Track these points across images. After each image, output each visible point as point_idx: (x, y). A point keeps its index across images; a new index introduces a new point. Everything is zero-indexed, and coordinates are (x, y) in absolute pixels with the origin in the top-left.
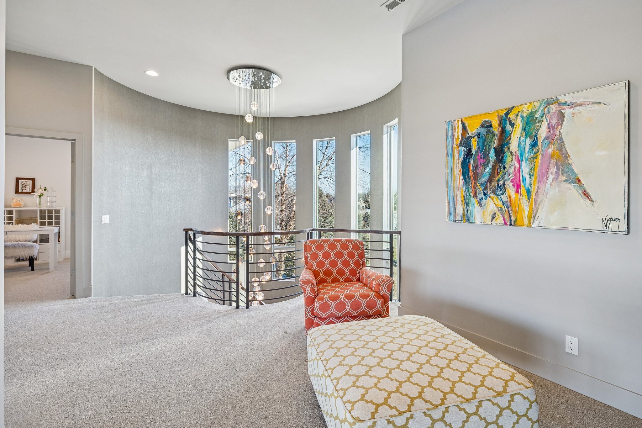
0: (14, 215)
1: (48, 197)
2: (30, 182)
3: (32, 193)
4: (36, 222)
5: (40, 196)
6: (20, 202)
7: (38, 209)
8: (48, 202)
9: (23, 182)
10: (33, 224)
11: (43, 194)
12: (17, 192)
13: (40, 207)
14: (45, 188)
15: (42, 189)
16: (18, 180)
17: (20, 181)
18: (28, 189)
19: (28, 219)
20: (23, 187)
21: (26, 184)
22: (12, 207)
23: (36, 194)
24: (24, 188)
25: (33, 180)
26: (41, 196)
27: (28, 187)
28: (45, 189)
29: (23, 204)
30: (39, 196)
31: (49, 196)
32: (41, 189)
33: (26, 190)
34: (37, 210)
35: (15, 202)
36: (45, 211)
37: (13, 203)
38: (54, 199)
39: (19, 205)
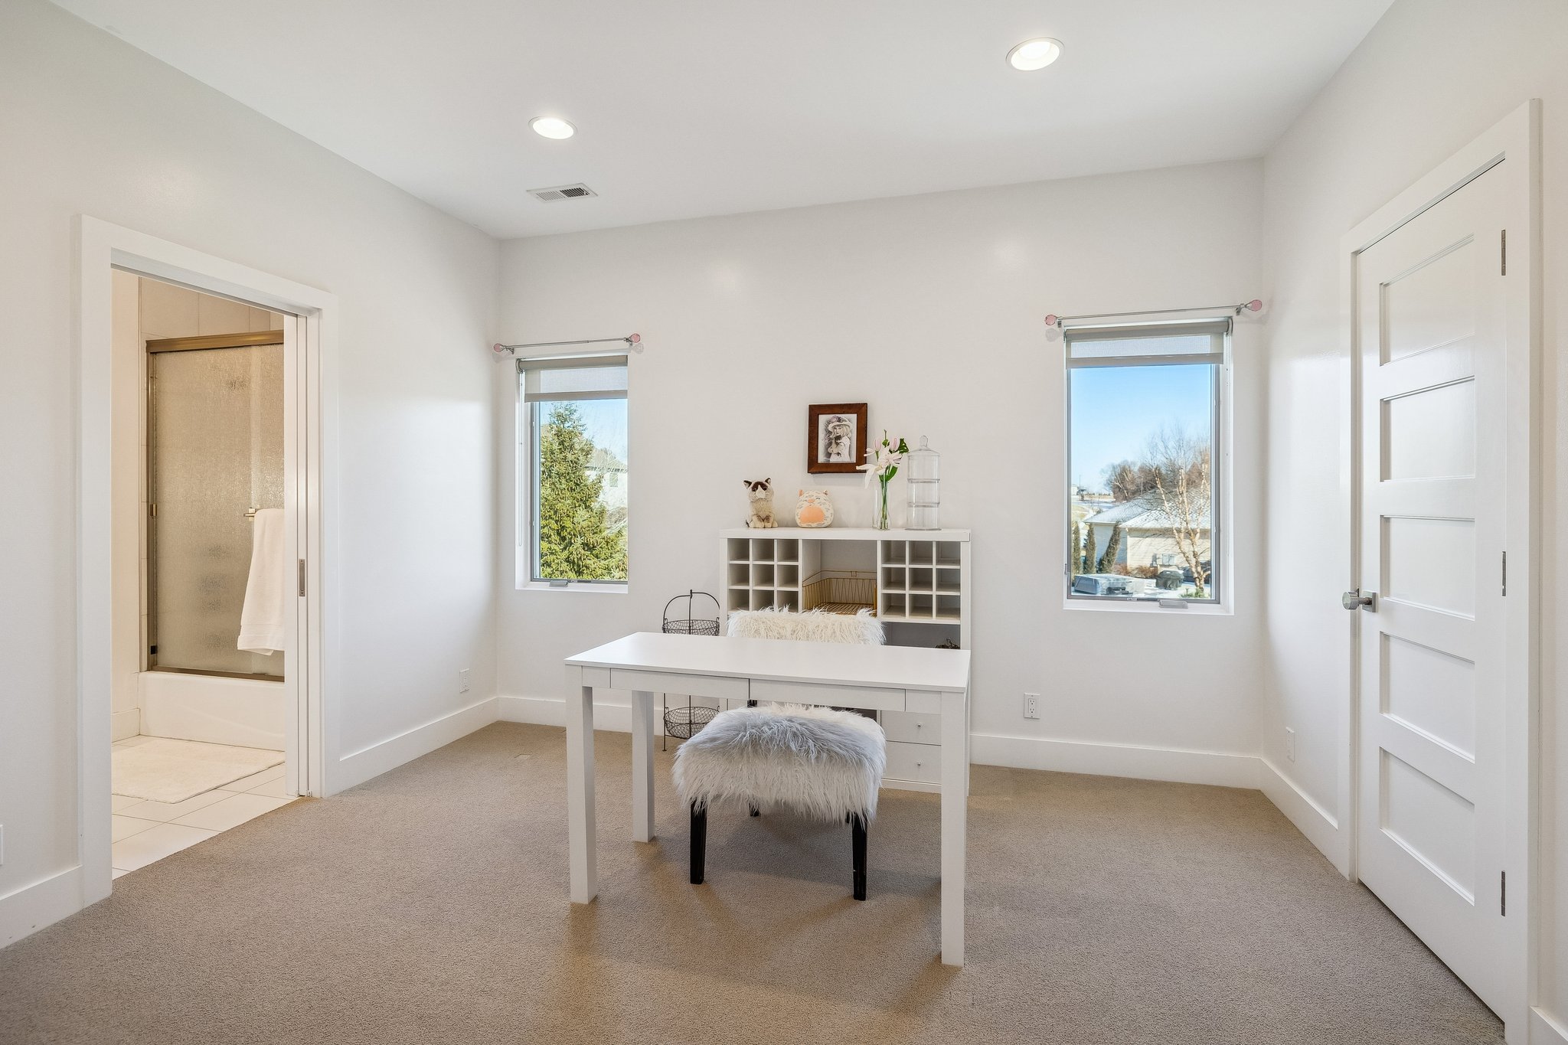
0: (800, 563)
1: (910, 480)
2: (852, 419)
3: (858, 468)
4: (871, 605)
5: (885, 480)
6: (823, 507)
7: (879, 536)
8: (910, 504)
9: (829, 422)
10: (863, 614)
11: (894, 469)
12: (814, 466)
13: (883, 526)
14: (902, 441)
15: (891, 446)
16: (815, 411)
17: (823, 419)
18: (845, 453)
19: (844, 575)
20: (830, 444)
21: (839, 432)
22: (796, 526)
23: (873, 469)
24: (834, 449)
25: (860, 410)
26: (888, 478)
27: (845, 441)
28: (903, 448)
29: (828, 514)
30: (881, 477)
31: (915, 476)
32: (888, 448)
33: (838, 454)
34: (875, 542)
35: (806, 504)
36: (901, 544)
37: (799, 511)
38: (934, 492)
39: (816, 520)
